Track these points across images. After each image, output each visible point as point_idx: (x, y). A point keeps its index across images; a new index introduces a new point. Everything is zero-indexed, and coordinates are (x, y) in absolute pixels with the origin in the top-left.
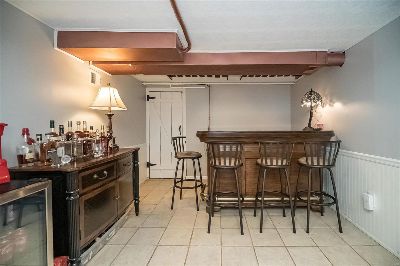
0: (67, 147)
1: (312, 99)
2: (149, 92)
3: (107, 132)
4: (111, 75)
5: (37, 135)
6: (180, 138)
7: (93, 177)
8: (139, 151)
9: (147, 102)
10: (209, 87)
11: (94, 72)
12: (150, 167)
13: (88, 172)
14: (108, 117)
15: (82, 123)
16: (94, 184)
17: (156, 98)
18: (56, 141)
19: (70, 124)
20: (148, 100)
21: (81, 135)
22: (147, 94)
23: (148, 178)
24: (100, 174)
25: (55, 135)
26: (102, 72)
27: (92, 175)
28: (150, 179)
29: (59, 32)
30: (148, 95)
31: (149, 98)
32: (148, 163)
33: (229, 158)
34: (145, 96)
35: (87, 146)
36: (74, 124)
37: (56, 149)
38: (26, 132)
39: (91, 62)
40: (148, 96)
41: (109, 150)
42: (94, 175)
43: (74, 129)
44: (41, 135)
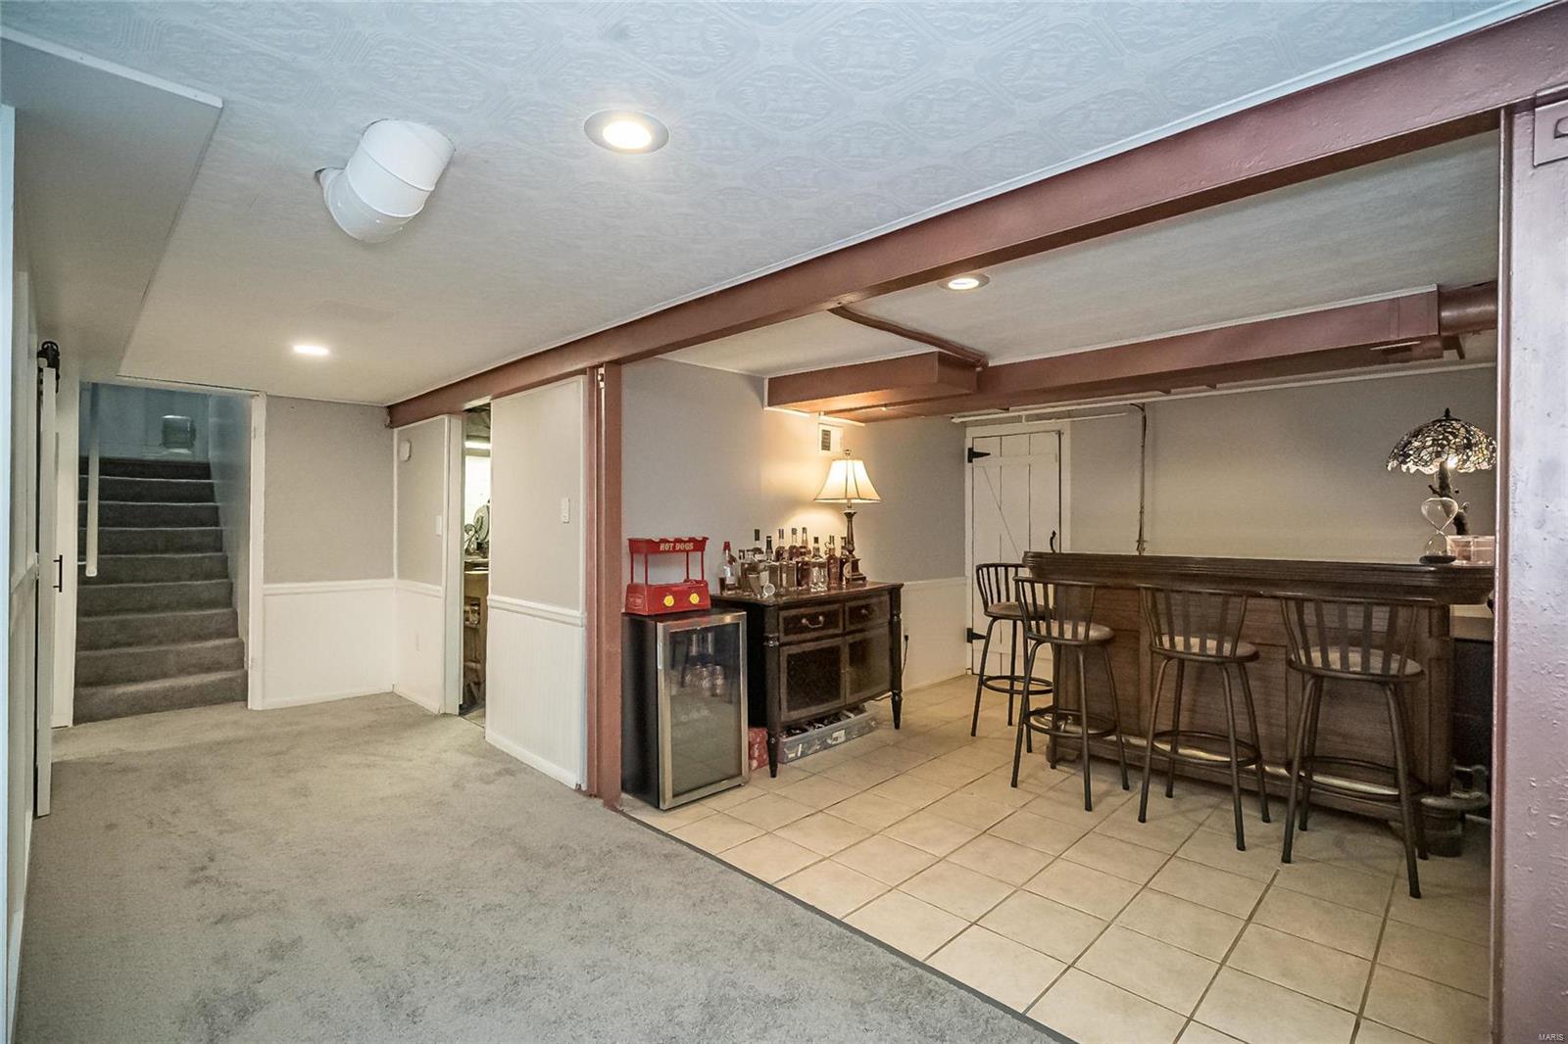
0: (773, 570)
1: (1411, 452)
2: (973, 438)
3: (843, 548)
4: (863, 425)
5: (740, 551)
6: (1009, 569)
7: (800, 621)
8: (902, 590)
9: (968, 466)
10: (1143, 410)
11: (827, 428)
12: (974, 641)
13: (793, 612)
14: (845, 519)
15: (799, 532)
16: (801, 632)
17: (989, 454)
18: (760, 561)
19: (781, 533)
20: (970, 461)
21: (795, 552)
22: (968, 445)
23: (970, 672)
24: (813, 619)
25: (758, 551)
26: (844, 423)
27: (798, 618)
28: (973, 674)
29: (771, 380)
30: (970, 446)
31: (973, 455)
32: (970, 631)
33: (1084, 624)
34: (963, 450)
35: (803, 572)
36: (788, 533)
37: (759, 573)
38: (727, 546)
39: (822, 413)
40: (971, 450)
41: (844, 583)
42: (802, 618)
43: (787, 543)
44: (743, 552)
